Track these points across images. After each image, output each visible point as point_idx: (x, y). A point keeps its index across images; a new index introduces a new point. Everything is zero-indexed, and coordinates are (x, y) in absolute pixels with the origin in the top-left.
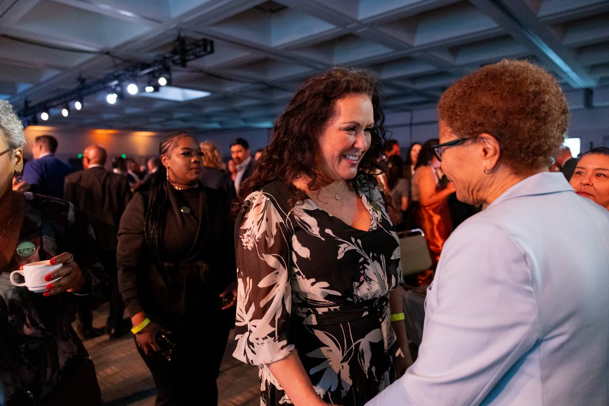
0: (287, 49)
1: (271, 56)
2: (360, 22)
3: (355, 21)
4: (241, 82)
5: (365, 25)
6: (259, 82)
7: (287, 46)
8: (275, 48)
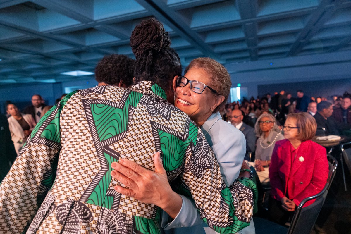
0: (51, 33)
1: (41, 38)
2: (95, 21)
3: (92, 21)
4: (22, 53)
5: (99, 24)
6: (37, 54)
7: (52, 32)
8: (42, 32)
